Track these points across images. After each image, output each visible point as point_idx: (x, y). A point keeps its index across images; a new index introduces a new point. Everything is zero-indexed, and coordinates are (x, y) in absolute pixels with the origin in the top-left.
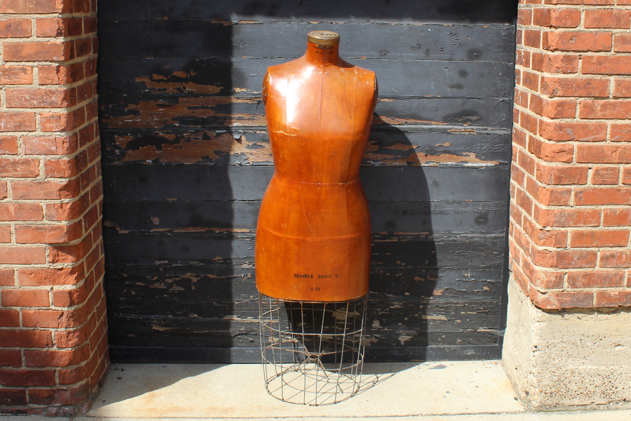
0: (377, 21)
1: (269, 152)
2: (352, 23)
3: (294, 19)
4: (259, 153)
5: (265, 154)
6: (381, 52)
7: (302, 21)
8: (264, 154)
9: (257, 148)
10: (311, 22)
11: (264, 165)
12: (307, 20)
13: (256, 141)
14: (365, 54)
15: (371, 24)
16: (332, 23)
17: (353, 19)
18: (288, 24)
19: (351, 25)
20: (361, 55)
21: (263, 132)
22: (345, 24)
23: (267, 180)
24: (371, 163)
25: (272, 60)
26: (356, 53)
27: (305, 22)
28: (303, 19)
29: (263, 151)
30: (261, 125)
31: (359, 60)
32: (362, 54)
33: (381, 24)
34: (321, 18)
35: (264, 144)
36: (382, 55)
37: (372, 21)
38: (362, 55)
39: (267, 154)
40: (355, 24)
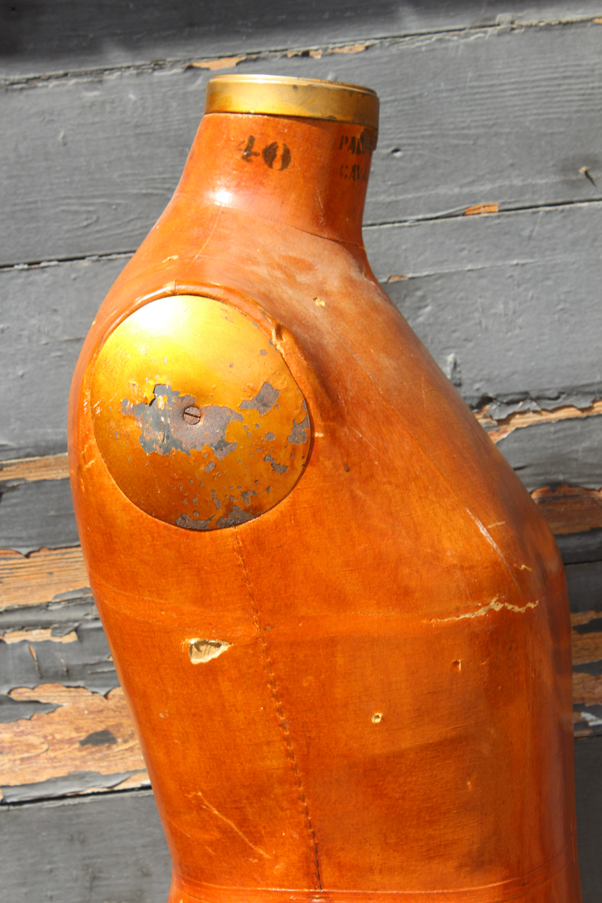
0: (532, 17)
1: (77, 729)
2: (406, 45)
3: (118, 57)
4: (32, 739)
5: (61, 741)
6: (567, 167)
7: (158, 66)
8: (53, 743)
9: (16, 718)
10: (203, 64)
11: (63, 797)
12: (180, 54)
13: (7, 682)
14: (488, 187)
15: (500, 34)
16: (306, 54)
17: (412, 22)
18: (91, 86)
19: (402, 55)
20: (471, 195)
21: (37, 635)
22: (371, 54)
23: (87, 867)
24: (585, 724)
25: (36, 276)
26: (443, 190)
27: (174, 64)
28: (159, 53)
29: (48, 729)
30: (23, 602)
31: (464, 225)
32: (475, 189)
33: (549, 27)
34: (249, 36)
35: (47, 693)
36: (573, 184)
37: (504, 17)
38: (473, 198)
39: (70, 741)
40: (419, 43)
